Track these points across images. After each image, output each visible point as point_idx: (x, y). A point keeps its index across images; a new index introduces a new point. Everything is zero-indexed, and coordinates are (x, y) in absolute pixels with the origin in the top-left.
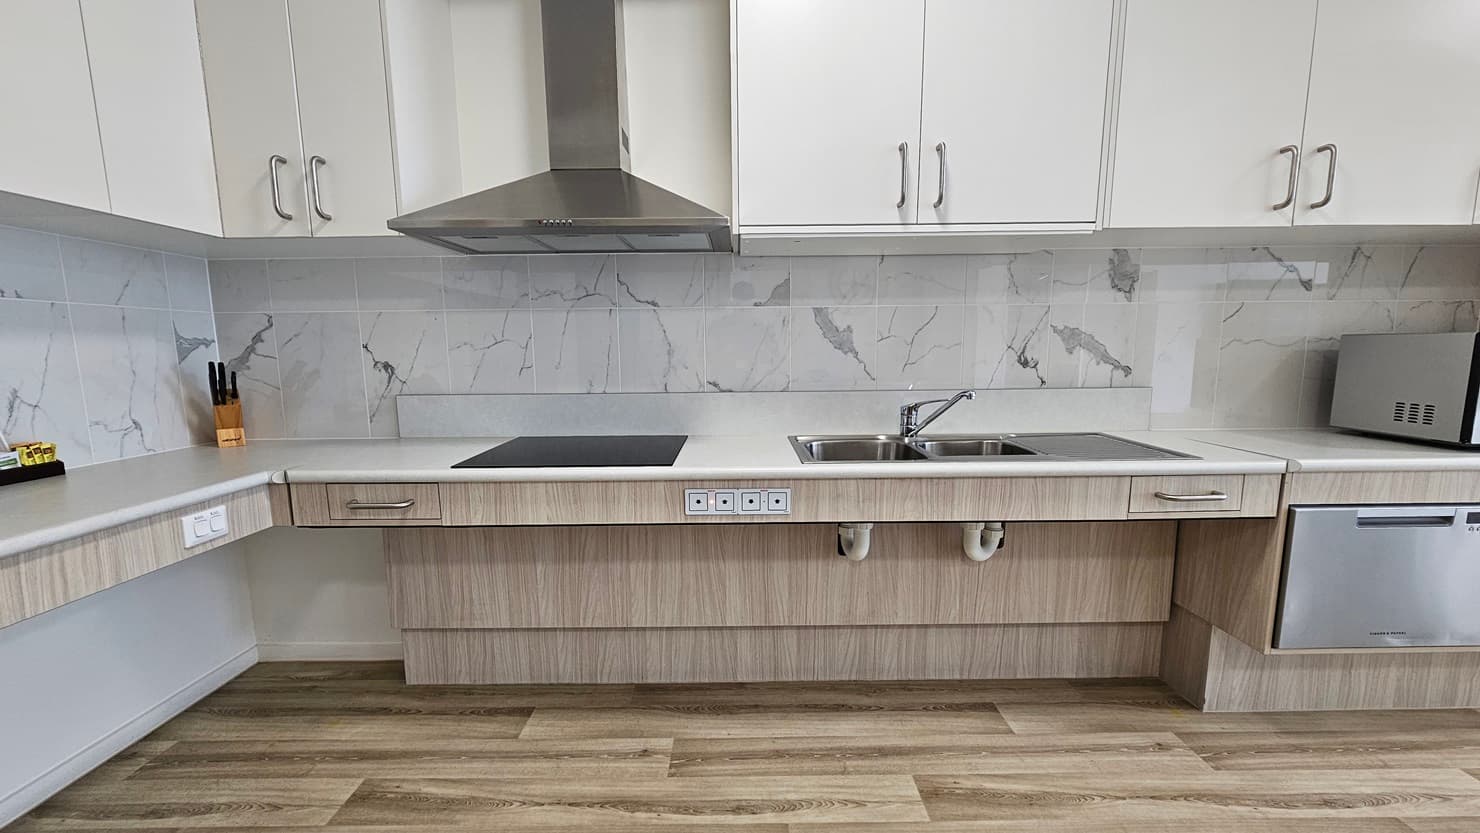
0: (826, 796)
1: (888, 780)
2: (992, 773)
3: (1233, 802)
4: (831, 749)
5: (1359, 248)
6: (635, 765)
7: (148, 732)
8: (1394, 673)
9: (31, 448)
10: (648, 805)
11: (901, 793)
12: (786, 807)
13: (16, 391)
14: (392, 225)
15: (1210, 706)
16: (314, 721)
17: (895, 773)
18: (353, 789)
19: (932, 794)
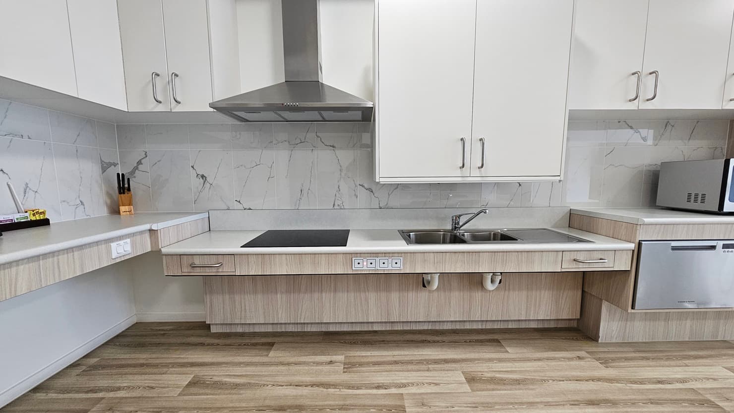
0: (420, 381)
1: (450, 374)
2: (500, 370)
3: (615, 382)
4: (421, 360)
5: (668, 122)
6: (326, 368)
7: (85, 354)
8: (689, 323)
9: (35, 211)
10: (335, 386)
11: (457, 379)
12: (401, 386)
13: (27, 184)
14: (212, 105)
15: (602, 340)
16: (167, 349)
17: (453, 370)
18: (189, 379)
19: (471, 380)
